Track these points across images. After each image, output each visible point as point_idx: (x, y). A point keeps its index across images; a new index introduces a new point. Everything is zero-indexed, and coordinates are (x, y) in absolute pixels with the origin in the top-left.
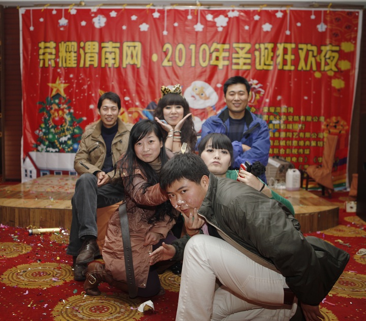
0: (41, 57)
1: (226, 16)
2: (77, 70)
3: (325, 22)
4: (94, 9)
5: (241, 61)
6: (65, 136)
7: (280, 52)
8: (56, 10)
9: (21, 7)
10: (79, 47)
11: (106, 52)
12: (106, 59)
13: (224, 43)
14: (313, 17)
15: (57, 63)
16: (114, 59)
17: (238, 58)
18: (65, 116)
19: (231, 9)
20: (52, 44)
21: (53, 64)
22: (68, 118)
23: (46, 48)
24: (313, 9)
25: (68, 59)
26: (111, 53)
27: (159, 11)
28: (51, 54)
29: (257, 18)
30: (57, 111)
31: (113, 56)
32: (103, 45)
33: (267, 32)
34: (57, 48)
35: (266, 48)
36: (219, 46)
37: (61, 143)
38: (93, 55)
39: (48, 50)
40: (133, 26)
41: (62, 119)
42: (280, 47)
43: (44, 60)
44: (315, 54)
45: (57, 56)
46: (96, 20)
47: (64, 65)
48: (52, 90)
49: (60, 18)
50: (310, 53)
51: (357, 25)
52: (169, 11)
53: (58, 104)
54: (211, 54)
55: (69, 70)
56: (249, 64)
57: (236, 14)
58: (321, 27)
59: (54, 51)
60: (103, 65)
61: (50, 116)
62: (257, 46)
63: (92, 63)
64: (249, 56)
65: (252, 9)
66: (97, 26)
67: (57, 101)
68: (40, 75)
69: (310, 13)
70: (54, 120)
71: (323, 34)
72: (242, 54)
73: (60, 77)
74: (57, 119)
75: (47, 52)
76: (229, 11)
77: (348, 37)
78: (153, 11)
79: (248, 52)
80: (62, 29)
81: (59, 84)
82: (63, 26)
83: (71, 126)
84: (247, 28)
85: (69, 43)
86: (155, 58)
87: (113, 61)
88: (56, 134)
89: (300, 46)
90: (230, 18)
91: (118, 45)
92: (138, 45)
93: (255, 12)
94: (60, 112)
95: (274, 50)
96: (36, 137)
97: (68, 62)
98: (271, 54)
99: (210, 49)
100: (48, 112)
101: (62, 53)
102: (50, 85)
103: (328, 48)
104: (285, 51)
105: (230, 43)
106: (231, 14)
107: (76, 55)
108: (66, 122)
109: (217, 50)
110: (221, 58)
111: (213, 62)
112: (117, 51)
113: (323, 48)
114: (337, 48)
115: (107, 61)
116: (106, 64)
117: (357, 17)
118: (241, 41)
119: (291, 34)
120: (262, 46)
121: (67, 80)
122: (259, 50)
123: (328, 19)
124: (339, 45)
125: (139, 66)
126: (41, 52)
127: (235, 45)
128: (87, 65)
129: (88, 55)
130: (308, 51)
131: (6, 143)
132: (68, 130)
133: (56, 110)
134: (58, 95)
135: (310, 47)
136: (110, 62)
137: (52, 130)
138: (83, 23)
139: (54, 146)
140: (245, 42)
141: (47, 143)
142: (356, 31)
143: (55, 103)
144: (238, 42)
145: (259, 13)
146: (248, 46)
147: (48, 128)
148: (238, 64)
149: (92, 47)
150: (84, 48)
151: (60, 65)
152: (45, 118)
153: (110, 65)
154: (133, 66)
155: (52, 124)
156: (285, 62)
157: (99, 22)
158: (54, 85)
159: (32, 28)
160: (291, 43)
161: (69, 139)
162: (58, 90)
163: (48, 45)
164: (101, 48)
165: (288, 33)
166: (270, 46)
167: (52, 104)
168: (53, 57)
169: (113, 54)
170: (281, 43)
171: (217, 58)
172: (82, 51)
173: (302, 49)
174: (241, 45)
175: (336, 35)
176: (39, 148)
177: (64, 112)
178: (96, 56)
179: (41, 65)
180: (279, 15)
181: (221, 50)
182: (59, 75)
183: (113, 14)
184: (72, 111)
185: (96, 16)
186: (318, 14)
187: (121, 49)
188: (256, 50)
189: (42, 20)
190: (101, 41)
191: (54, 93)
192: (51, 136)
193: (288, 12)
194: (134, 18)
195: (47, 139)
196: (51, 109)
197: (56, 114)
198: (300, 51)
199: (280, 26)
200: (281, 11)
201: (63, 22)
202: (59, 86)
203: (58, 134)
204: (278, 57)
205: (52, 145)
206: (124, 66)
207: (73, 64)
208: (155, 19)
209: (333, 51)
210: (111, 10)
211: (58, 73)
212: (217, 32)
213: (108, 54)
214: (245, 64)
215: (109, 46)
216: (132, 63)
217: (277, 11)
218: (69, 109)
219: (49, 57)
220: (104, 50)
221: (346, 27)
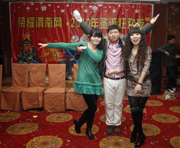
0: (19, 23)
1: (97, 6)
2: (35, 29)
3: (138, 9)
4: (41, 3)
5: (104, 25)
6: (30, 57)
7: (120, 21)
8: (25, 3)
9: (9, 2)
10: (35, 19)
11: (47, 21)
12: (47, 24)
13: (96, 18)
14: (133, 7)
15: (26, 26)
16: (50, 24)
17: (103, 24)
18: (30, 48)
19: (99, 3)
20: (24, 18)
21: (24, 26)
22: (31, 49)
23: (21, 19)
24: (133, 4)
25: (31, 24)
26: (49, 22)
27: (69, 4)
28: (23, 22)
29: (110, 7)
30: (27, 46)
31: (50, 23)
32: (46, 18)
33: (114, 13)
34: (26, 20)
35: (114, 20)
36: (94, 19)
37: (29, 60)
38: (41, 23)
39: (22, 21)
40: (58, 11)
41: (29, 50)
42: (120, 19)
43: (20, 24)
44: (134, 22)
45: (26, 23)
46: (42, 8)
47: (29, 27)
48: (24, 37)
49: (27, 7)
50: (132, 22)
51: (151, 10)
52: (73, 4)
53: (27, 44)
54: (91, 22)
55: (31, 29)
57: (101, 5)
58: (137, 11)
59: (24, 21)
60: (46, 27)
61: (24, 48)
62: (110, 19)
63: (41, 26)
64: (107, 23)
65: (108, 3)
66: (43, 10)
67: (26, 42)
68: (19, 31)
69: (132, 5)
70: (25, 50)
71: (137, 14)
72: (104, 22)
73: (28, 32)
74: (27, 50)
75: (22, 22)
76: (98, 4)
77: (148, 15)
78: (66, 4)
79: (107, 21)
80: (28, 11)
81: (27, 35)
82: (28, 10)
83: (33, 53)
84: (106, 11)
85: (31, 18)
86: (68, 24)
87: (50, 25)
88: (26, 56)
89: (128, 19)
90: (99, 7)
91: (52, 18)
92: (60, 18)
93: (110, 5)
94: (28, 47)
95: (117, 20)
96: (18, 57)
97: (31, 25)
98: (116, 22)
99: (90, 20)
100: (23, 47)
101: (28, 22)
102: (23, 35)
103: (140, 20)
104: (122, 20)
105: (99, 18)
106: (99, 6)
107: (34, 22)
108: (30, 51)
109: (94, 21)
110: (95, 24)
111: (92, 26)
112: (51, 21)
113: (138, 20)
114: (144, 20)
115: (47, 25)
116: (47, 27)
117: (151, 7)
118: (104, 17)
119: (124, 14)
120: (112, 19)
121: (31, 33)
122: (111, 20)
123: (140, 8)
124: (144, 19)
125: (61, 27)
126: (19, 21)
127: (101, 18)
128: (39, 27)
129: (39, 23)
130: (131, 21)
131: (5, 59)
132: (31, 54)
133: (26, 46)
134: (27, 40)
135: (132, 19)
136: (49, 26)
137: (25, 55)
138: (37, 9)
139: (26, 61)
140: (105, 17)
141: (23, 60)
142: (151, 13)
143: (26, 43)
144: (103, 17)
145: (111, 5)
146: (106, 19)
147: (23, 54)
148: (103, 26)
149: (41, 19)
150: (37, 20)
151: (27, 27)
152: (22, 50)
153: (49, 27)
154: (59, 27)
155: (24, 52)
156: (122, 25)
157: (44, 8)
158: (25, 35)
159: (15, 11)
160: (124, 18)
161: (32, 58)
162: (27, 37)
163: (22, 18)
164: (44, 20)
165: (123, 13)
166: (116, 19)
167: (24, 43)
168: (24, 23)
169: (50, 22)
170: (120, 18)
171: (94, 24)
172: (36, 21)
173: (129, 20)
174: (104, 19)
175: (143, 14)
176: (20, 62)
177: (29, 47)
178: (43, 23)
179: (19, 27)
180: (119, 6)
181: (95, 20)
182: (27, 31)
183: (50, 5)
184: (33, 46)
185: (42, 6)
186: (135, 5)
187: (53, 20)
189: (19, 7)
190: (45, 17)
191: (25, 39)
192: (24, 57)
193: (123, 5)
194: (58, 7)
195: (23, 58)
196: (24, 45)
197: (26, 48)
198: (128, 21)
199: (120, 10)
200: (120, 4)
201: (28, 8)
202: (28, 36)
203: (28, 56)
204: (119, 23)
205: (25, 61)
206: (55, 27)
207: (33, 26)
208: (67, 8)
209: (141, 21)
210: (49, 4)
211: (27, 30)
212: (93, 13)
213: (48, 22)
214: (105, 26)
215: (48, 19)
216: (58, 26)
217: (119, 4)
218: (32, 45)
219: (23, 23)
220: (46, 21)
221: (147, 11)
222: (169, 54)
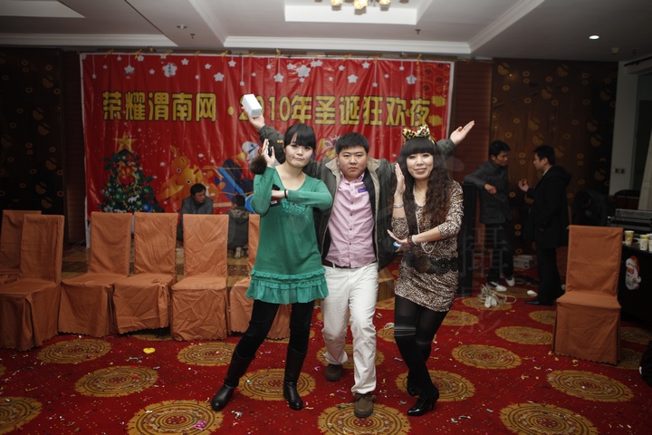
0: (106, 108)
1: (309, 66)
2: (146, 123)
3: (415, 74)
4: (163, 56)
5: (326, 115)
6: (134, 196)
7: (367, 105)
8: (121, 56)
9: (81, 52)
10: (147, 98)
11: (177, 104)
12: (179, 111)
13: (306, 96)
14: (402, 68)
15: (123, 116)
16: (186, 112)
17: (322, 112)
18: (133, 174)
19: (313, 58)
20: (118, 95)
21: (118, 115)
22: (137, 177)
23: (110, 98)
24: (402, 60)
25: (135, 111)
26: (182, 105)
27: (235, 59)
28: (116, 105)
29: (341, 68)
30: (125, 168)
31: (185, 108)
32: (175, 96)
33: (353, 84)
34: (123, 99)
35: (352, 102)
36: (301, 99)
37: (129, 204)
38: (163, 107)
39: (113, 101)
40: (208, 76)
41: (131, 178)
42: (367, 100)
43: (109, 112)
44: (404, 108)
45: (123, 106)
46: (166, 68)
47: (131, 118)
48: (118, 145)
49: (127, 66)
50: (399, 107)
51: (448, 78)
52: (247, 59)
53: (125, 161)
54: (292, 107)
55: (136, 123)
56: (334, 119)
57: (319, 64)
58: (411, 80)
59: (119, 102)
60: (174, 119)
61: (116, 174)
62: (342, 99)
63: (162, 116)
64: (333, 110)
65: (337, 58)
66: (167, 74)
67: (124, 158)
68: (104, 129)
69: (398, 64)
70: (120, 178)
71: (412, 87)
72: (326, 107)
73: (127, 131)
74: (124, 177)
75: (113, 103)
76: (312, 60)
77: (440, 91)
78: (229, 59)
79: (333, 105)
80: (128, 78)
81: (126, 139)
82: (129, 74)
83: (140, 185)
84: (331, 79)
85: (137, 94)
86: (232, 111)
87: (185, 114)
88: (124, 193)
89: (388, 99)
90: (312, 68)
91: (190, 96)
92: (213, 96)
93: (341, 63)
94: (128, 170)
95: (360, 103)
96: (101, 197)
97: (135, 114)
98: (358, 108)
99: (291, 102)
100: (115, 170)
101: (129, 105)
102: (116, 139)
103: (418, 102)
104: (372, 103)
105: (312, 96)
106: (314, 64)
107: (144, 106)
108: (134, 181)
109: (299, 103)
110: (303, 112)
111: (294, 116)
112: (190, 103)
113: (413, 102)
114: (428, 103)
115: (178, 114)
116: (178, 118)
117: (449, 70)
118: (325, 93)
119: (378, 86)
120: (348, 99)
121: (135, 134)
122: (345, 103)
123: (418, 70)
124: (430, 99)
125: (214, 119)
126: (106, 102)
127: (318, 98)
128: (157, 118)
129: (157, 107)
130: (396, 105)
131: (69, 202)
132: (136, 189)
133: (123, 167)
134: (125, 151)
135: (398, 101)
136: (183, 115)
137: (120, 190)
138: (152, 72)
139: (122, 208)
140: (329, 95)
141: (114, 204)
142: (448, 84)
143: (122, 160)
144: (322, 95)
145: (345, 63)
146: (332, 99)
147: (114, 188)
148: (322, 119)
149: (162, 98)
150: (153, 99)
151: (127, 118)
152: (111, 177)
153: (182, 119)
154: (208, 120)
155: (118, 183)
156: (371, 117)
157: (170, 70)
158: (120, 140)
159: (94, 76)
160: (378, 96)
161: (138, 200)
162: (125, 145)
163: (113, 95)
164: (172, 100)
165: (375, 85)
166: (356, 99)
167: (119, 161)
168: (119, 108)
169: (185, 106)
170: (367, 96)
171: (299, 112)
172: (150, 103)
173: (390, 103)
174: (326, 98)
175: (427, 88)
176: (106, 209)
177: (132, 170)
178: (167, 108)
179: (106, 118)
180: (366, 66)
181: (303, 103)
182: (126, 129)
183: (185, 62)
184: (141, 168)
185: (165, 64)
186: (407, 65)
187: (194, 100)
188: (341, 103)
189: (105, 67)
190: (172, 92)
191: (120, 149)
192: (118, 196)
193: (375, 62)
194: (208, 66)
195: (114, 200)
196: (118, 166)
197: (124, 172)
198: (388, 105)
199: (367, 77)
200: (369, 62)
201: (130, 69)
202: (128, 142)
203: (127, 194)
204: (364, 110)
205: (120, 206)
206: (198, 119)
207: (141, 117)
208: (231, 69)
209: (422, 105)
210: (183, 58)
211: (125, 126)
212: (298, 83)
213: (179, 106)
214: (328, 118)
215: (181, 97)
216: (206, 116)
217: (364, 62)
218: (137, 166)
219: (115, 108)
220: (175, 102)
221: (437, 80)
222: (494, 191)
